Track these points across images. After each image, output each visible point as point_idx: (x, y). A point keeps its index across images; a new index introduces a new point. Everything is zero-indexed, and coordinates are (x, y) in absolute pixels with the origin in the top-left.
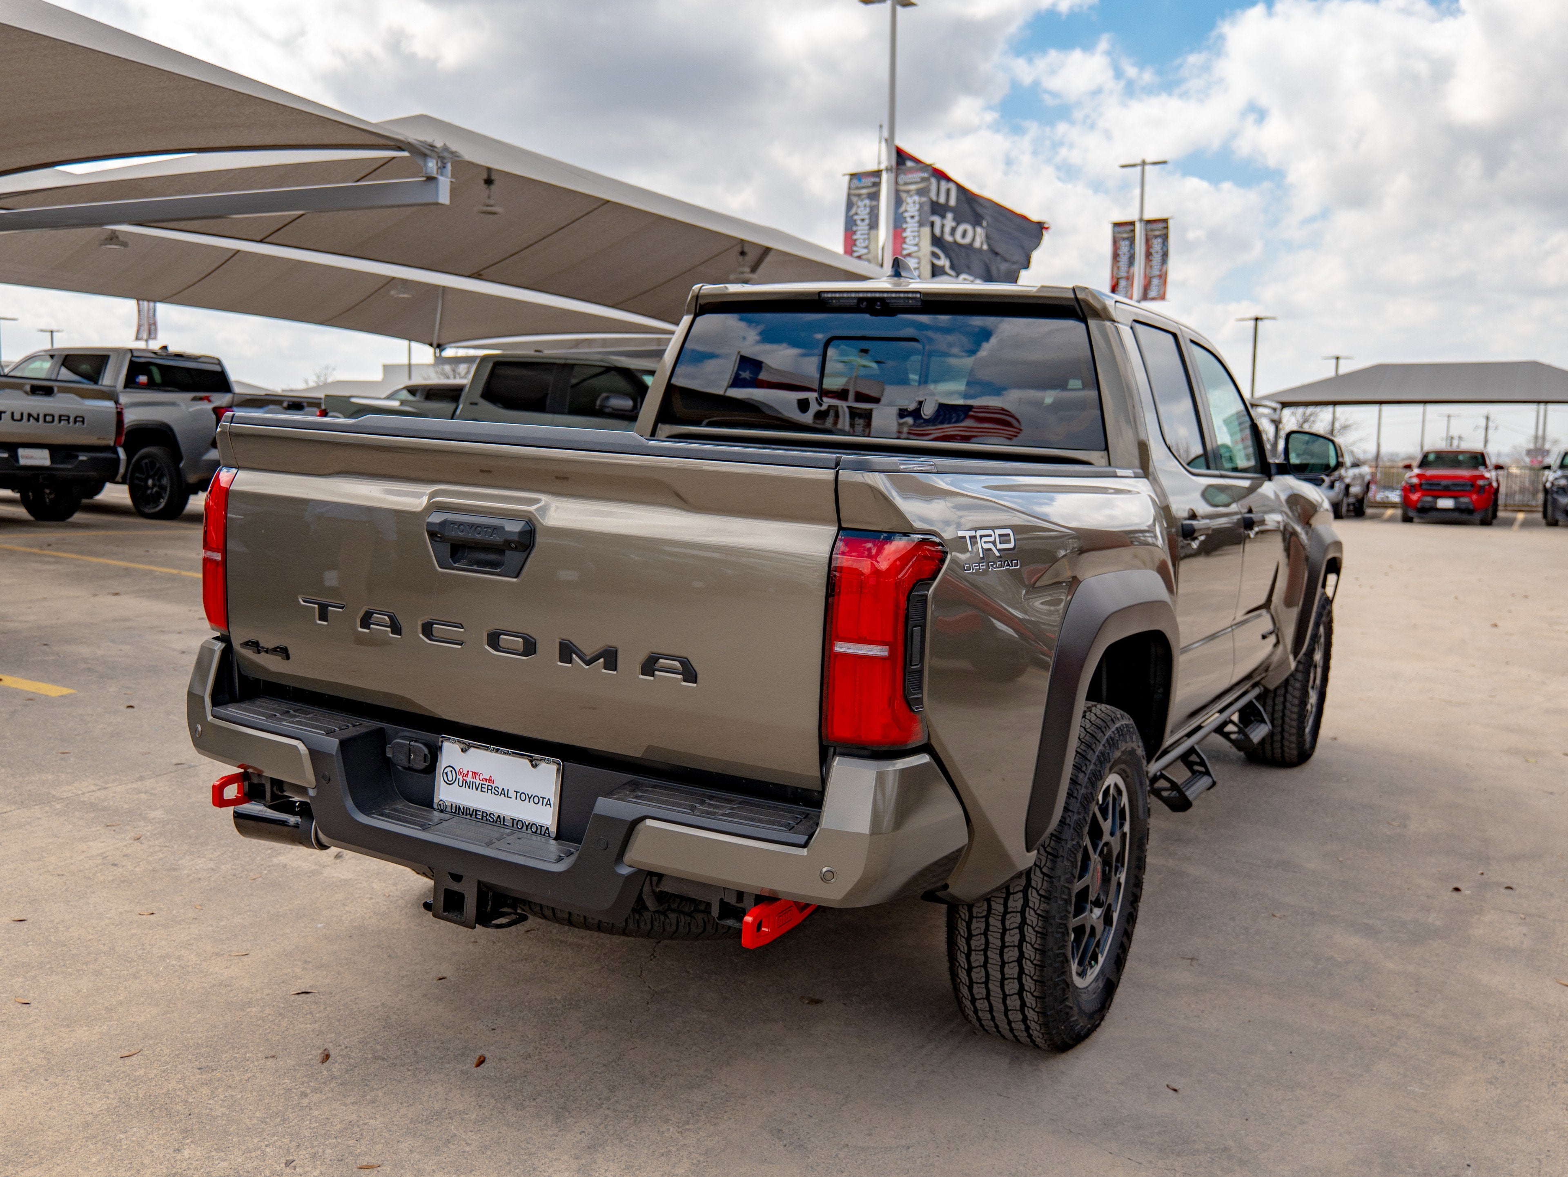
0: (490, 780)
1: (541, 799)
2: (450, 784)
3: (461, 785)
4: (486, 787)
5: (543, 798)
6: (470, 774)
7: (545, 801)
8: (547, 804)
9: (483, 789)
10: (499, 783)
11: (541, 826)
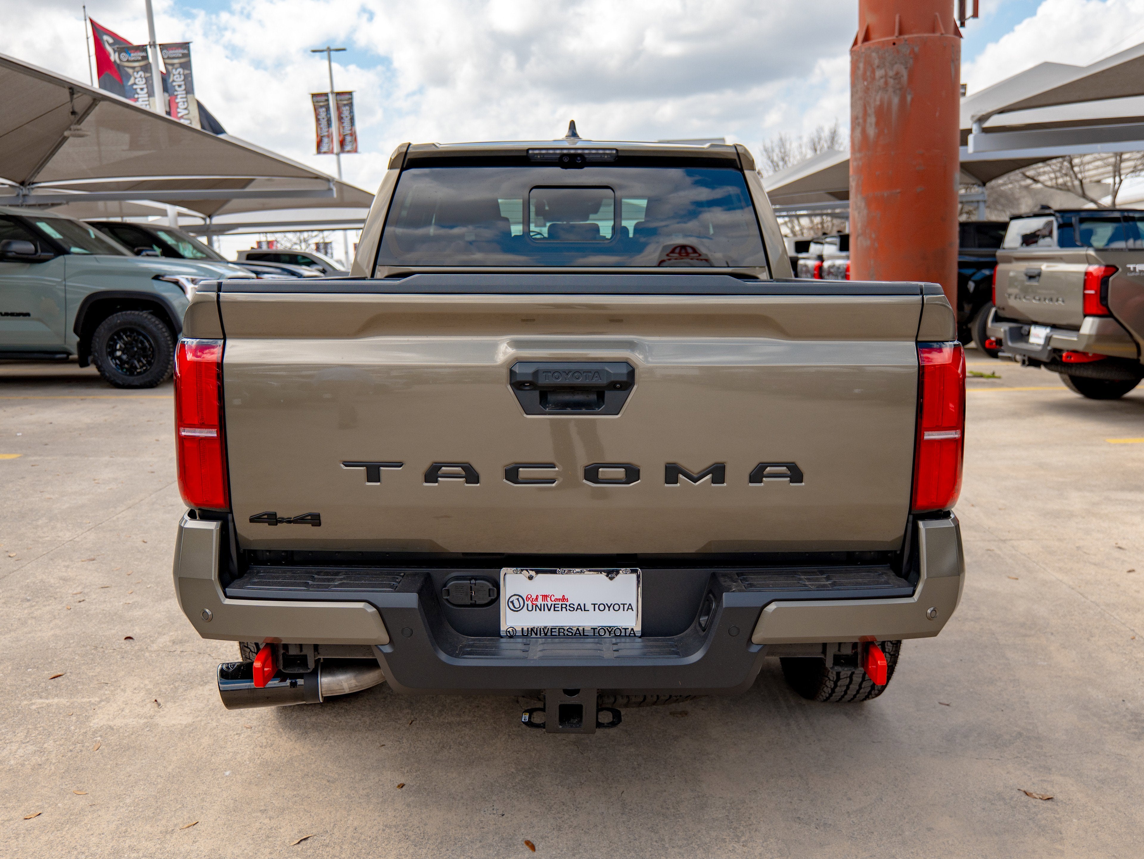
0: (564, 599)
1: (622, 606)
2: (517, 611)
3: (530, 608)
4: (560, 606)
5: (624, 605)
6: (540, 598)
7: (626, 607)
8: (628, 609)
9: (556, 609)
10: (574, 599)
11: (625, 629)
